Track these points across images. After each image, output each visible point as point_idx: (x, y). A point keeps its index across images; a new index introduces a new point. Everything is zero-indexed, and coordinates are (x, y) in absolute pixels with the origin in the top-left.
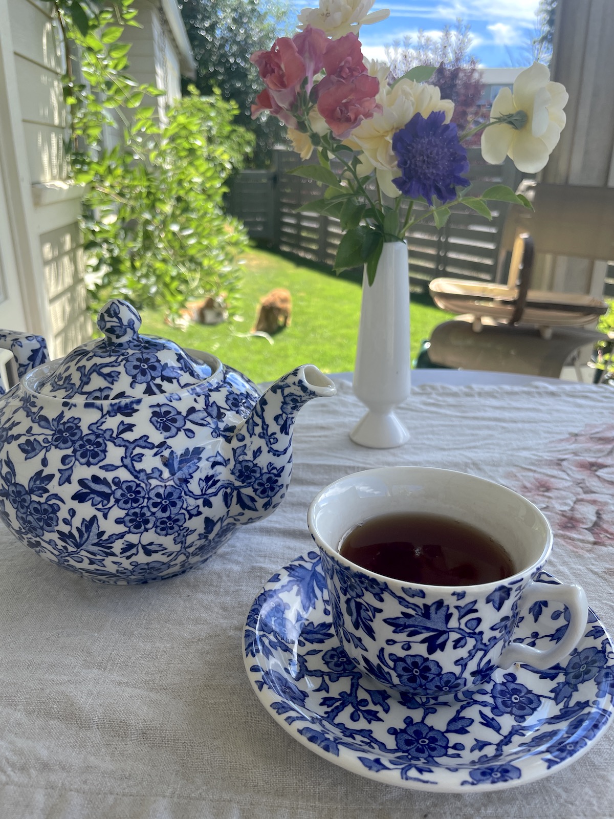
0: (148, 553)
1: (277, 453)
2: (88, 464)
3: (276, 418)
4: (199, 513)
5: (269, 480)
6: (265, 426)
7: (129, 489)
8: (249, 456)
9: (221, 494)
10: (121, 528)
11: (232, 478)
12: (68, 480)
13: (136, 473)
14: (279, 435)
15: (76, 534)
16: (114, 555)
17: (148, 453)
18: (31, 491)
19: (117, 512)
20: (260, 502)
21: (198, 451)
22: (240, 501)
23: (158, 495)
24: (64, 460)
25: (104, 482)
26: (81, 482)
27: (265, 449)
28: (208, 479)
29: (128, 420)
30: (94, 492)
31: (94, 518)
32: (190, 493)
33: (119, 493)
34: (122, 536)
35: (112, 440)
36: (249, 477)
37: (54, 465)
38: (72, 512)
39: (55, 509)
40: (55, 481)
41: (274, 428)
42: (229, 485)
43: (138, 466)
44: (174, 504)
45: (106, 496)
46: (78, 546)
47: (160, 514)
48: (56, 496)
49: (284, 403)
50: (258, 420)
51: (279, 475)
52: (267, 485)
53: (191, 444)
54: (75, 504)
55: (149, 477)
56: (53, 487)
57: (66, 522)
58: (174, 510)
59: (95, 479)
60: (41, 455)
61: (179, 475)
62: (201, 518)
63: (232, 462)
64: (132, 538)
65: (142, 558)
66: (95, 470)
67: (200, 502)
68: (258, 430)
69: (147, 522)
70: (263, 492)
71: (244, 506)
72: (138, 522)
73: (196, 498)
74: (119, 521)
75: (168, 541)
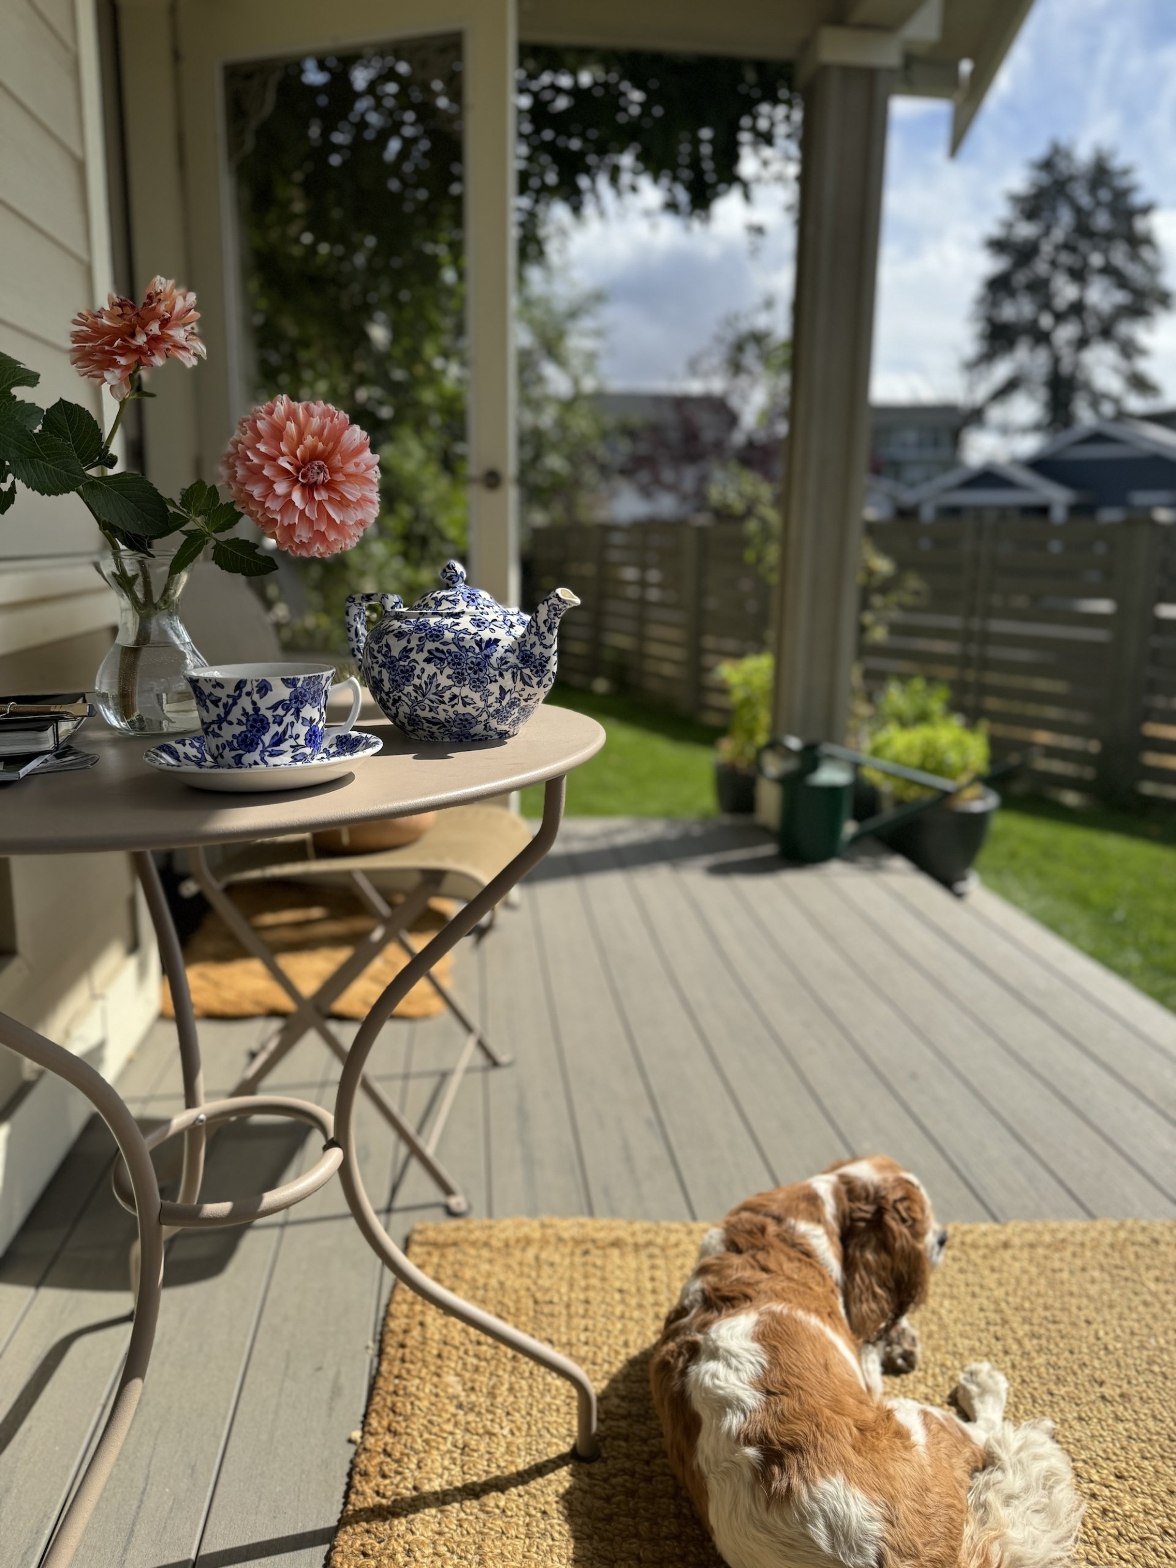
0: (465, 704)
1: (545, 647)
2: (434, 641)
3: (545, 622)
4: (496, 681)
5: (540, 664)
6: (538, 628)
7: (456, 656)
8: (528, 647)
9: (510, 671)
10: (450, 682)
11: (517, 661)
12: (422, 650)
13: (460, 648)
14: (546, 634)
15: (424, 686)
16: (444, 703)
17: (468, 637)
18: (400, 659)
19: (448, 671)
20: (535, 680)
21: (497, 641)
22: (522, 679)
23: (472, 662)
24: (420, 639)
25: (442, 652)
26: (429, 652)
27: (538, 643)
28: (502, 659)
29: (456, 621)
30: (436, 657)
31: (435, 674)
32: (490, 665)
33: (450, 658)
34: (450, 688)
35: (447, 629)
36: (527, 661)
37: (414, 643)
38: (423, 670)
39: (413, 669)
40: (414, 651)
41: (544, 629)
42: (516, 666)
43: (462, 644)
44: (481, 670)
45: (442, 660)
46: (424, 695)
47: (472, 675)
48: (414, 661)
49: (549, 611)
50: (534, 624)
51: (547, 662)
52: (539, 668)
53: (493, 636)
54: (425, 665)
55: (467, 651)
56: (413, 655)
57: (419, 677)
58: (482, 674)
59: (437, 650)
60: (407, 638)
61: (485, 652)
62: (498, 684)
63: (518, 651)
64: (456, 691)
65: (460, 708)
66: (437, 645)
67: (497, 673)
68: (534, 630)
69: (465, 680)
70: (537, 672)
71: (525, 683)
72: (459, 678)
73: (495, 669)
74: (449, 677)
75: (476, 696)
